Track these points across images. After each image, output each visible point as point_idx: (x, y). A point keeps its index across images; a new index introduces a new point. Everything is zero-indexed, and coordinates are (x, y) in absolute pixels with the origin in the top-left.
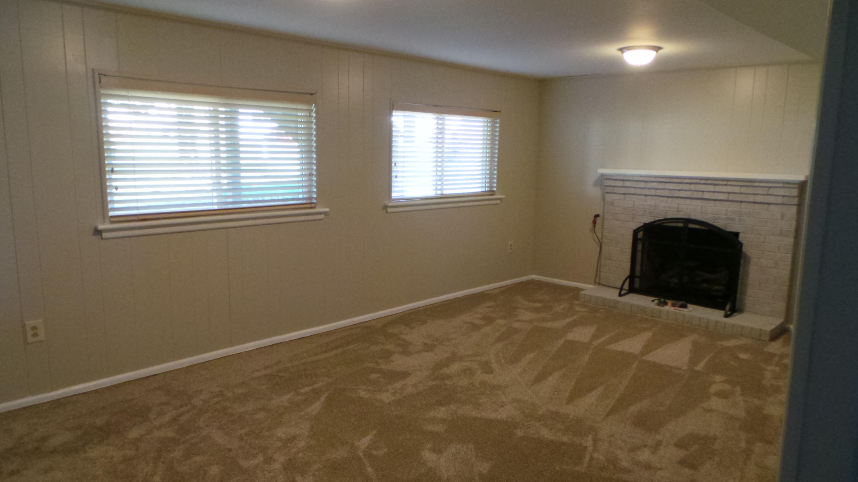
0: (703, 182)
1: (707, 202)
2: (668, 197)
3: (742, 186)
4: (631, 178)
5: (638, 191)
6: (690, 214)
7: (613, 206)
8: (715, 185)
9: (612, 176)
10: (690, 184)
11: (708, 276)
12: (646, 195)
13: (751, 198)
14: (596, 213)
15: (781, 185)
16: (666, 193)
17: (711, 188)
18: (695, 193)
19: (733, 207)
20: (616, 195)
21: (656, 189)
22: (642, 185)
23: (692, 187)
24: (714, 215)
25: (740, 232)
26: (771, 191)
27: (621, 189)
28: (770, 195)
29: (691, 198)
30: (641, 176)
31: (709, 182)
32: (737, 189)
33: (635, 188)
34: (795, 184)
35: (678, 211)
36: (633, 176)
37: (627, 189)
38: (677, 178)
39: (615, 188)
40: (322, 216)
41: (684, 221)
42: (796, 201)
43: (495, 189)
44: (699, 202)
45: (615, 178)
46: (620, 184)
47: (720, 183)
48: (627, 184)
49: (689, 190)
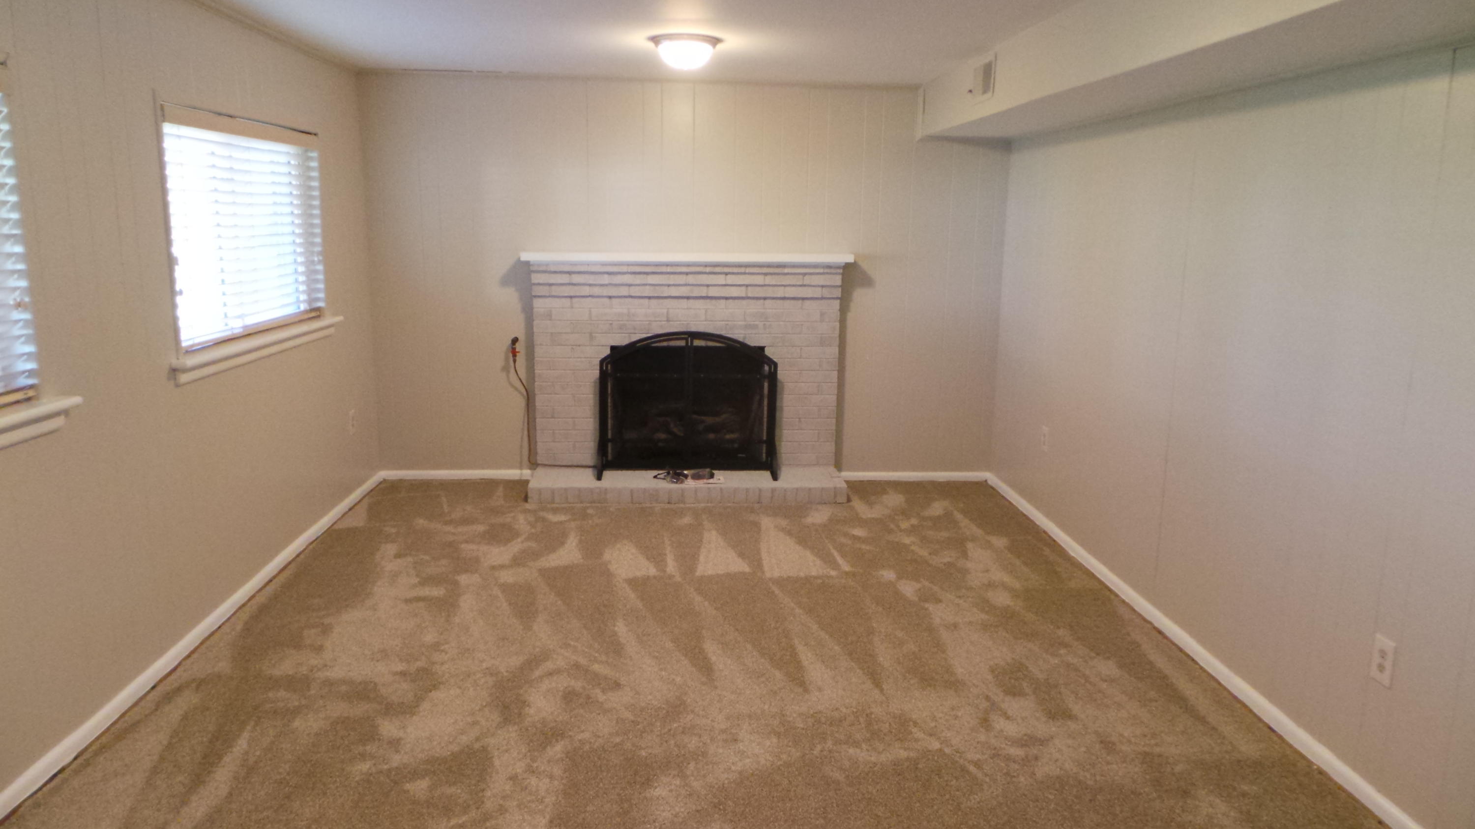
0: (708, 270)
1: (714, 301)
2: (650, 298)
3: (766, 274)
4: (582, 269)
5: (597, 291)
6: (688, 324)
7: (550, 320)
8: (726, 274)
9: (547, 265)
10: (687, 274)
11: (710, 420)
12: (610, 297)
13: (780, 293)
14: (513, 336)
15: (821, 271)
16: (648, 292)
17: (721, 280)
18: (695, 288)
19: (754, 307)
20: (557, 300)
21: (630, 285)
22: (606, 279)
23: (691, 279)
24: (727, 323)
25: (765, 345)
26: (807, 280)
27: (564, 288)
28: (805, 286)
29: (688, 298)
30: (604, 264)
31: (717, 270)
32: (759, 280)
33: (590, 285)
34: (839, 268)
35: (668, 321)
36: (588, 264)
37: (576, 288)
38: (667, 265)
39: (553, 288)
40: (59, 422)
41: (686, 336)
42: (838, 293)
43: (321, 304)
44: (699, 304)
45: (553, 269)
46: (565, 279)
47: (735, 270)
48: (576, 279)
49: (686, 285)
